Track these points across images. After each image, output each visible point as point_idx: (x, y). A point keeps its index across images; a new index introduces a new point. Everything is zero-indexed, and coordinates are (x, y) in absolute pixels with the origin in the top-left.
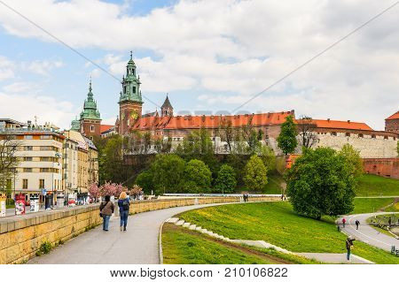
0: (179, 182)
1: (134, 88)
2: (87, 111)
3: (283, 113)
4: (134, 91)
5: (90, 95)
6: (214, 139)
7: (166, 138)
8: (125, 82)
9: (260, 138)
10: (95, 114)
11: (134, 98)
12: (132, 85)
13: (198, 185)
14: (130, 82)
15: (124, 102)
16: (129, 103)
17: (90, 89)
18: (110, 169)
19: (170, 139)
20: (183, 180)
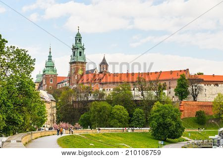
0: (107, 120)
1: (80, 52)
2: (47, 69)
3: (181, 71)
4: (80, 55)
5: (50, 57)
6: (134, 90)
7: (101, 89)
8: (74, 49)
9: (164, 89)
10: (53, 71)
11: (80, 59)
12: (79, 51)
13: (120, 122)
14: (78, 49)
15: (73, 63)
16: (77, 64)
17: (50, 53)
18: (64, 112)
19: (104, 90)
20: (110, 119)
